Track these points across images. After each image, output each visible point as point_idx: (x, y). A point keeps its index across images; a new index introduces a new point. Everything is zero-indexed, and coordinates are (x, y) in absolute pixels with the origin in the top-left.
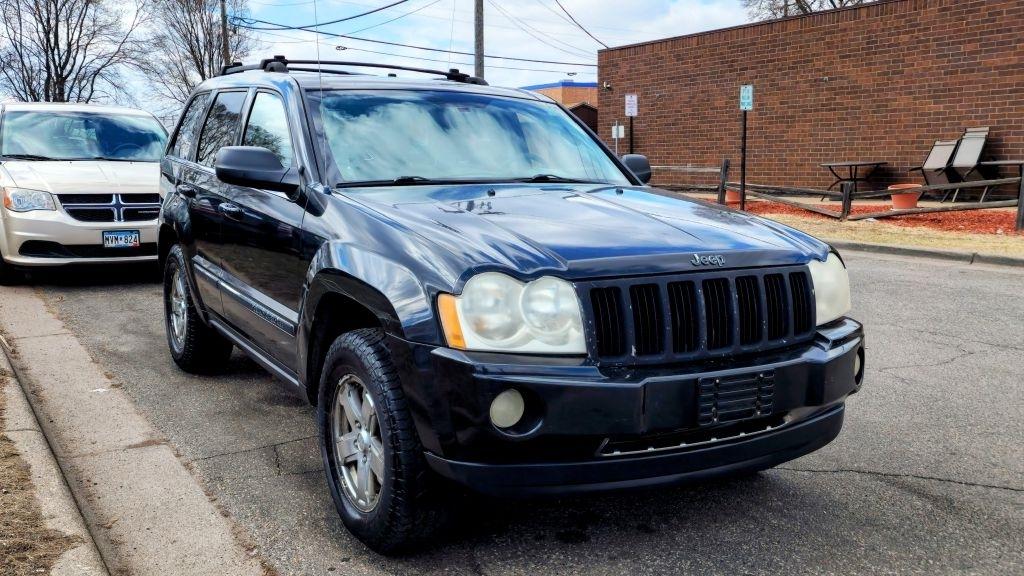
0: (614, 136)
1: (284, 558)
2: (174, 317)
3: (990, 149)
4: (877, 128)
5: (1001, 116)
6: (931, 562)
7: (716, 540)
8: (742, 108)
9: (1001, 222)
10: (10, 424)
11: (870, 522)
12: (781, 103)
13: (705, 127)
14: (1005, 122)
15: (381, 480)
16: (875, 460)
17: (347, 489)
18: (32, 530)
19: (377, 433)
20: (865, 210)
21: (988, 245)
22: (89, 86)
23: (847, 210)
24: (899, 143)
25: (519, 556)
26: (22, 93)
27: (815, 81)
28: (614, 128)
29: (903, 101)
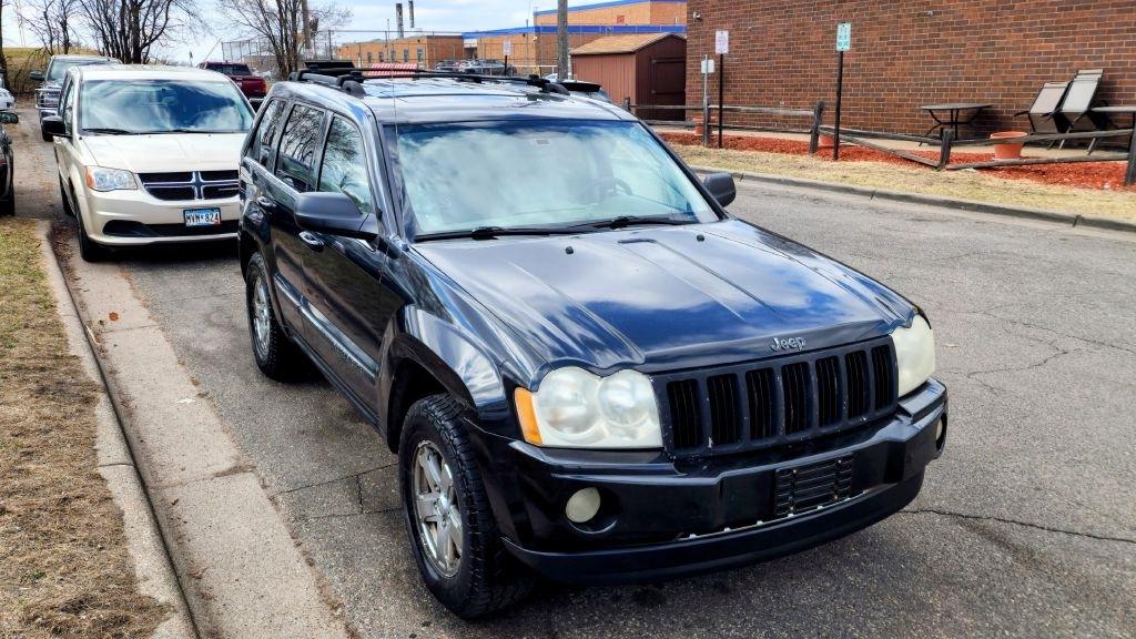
0: (703, 71)
1: (367, 621)
2: (257, 322)
3: (1103, 94)
4: (984, 67)
5: (1116, 57)
6: (1007, 632)
7: (791, 602)
8: (839, 48)
9: (1109, 175)
10: (103, 458)
11: (948, 580)
12: (881, 39)
13: (798, 62)
14: (1120, 64)
15: (460, 551)
16: (957, 497)
17: (428, 547)
18: (126, 597)
19: (455, 502)
20: (966, 159)
21: (1094, 204)
22: (163, 14)
23: (945, 159)
24: (1005, 84)
25: (596, 622)
26: (98, 22)
27: (919, 15)
28: (703, 63)
29: (1014, 37)
